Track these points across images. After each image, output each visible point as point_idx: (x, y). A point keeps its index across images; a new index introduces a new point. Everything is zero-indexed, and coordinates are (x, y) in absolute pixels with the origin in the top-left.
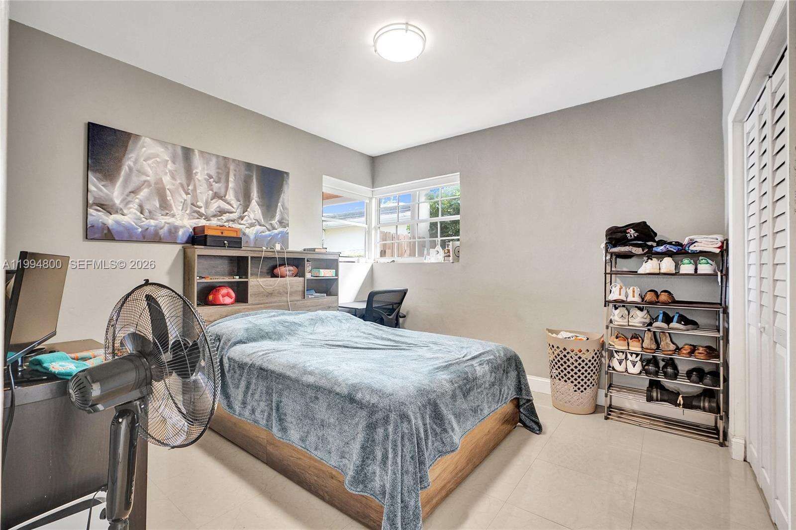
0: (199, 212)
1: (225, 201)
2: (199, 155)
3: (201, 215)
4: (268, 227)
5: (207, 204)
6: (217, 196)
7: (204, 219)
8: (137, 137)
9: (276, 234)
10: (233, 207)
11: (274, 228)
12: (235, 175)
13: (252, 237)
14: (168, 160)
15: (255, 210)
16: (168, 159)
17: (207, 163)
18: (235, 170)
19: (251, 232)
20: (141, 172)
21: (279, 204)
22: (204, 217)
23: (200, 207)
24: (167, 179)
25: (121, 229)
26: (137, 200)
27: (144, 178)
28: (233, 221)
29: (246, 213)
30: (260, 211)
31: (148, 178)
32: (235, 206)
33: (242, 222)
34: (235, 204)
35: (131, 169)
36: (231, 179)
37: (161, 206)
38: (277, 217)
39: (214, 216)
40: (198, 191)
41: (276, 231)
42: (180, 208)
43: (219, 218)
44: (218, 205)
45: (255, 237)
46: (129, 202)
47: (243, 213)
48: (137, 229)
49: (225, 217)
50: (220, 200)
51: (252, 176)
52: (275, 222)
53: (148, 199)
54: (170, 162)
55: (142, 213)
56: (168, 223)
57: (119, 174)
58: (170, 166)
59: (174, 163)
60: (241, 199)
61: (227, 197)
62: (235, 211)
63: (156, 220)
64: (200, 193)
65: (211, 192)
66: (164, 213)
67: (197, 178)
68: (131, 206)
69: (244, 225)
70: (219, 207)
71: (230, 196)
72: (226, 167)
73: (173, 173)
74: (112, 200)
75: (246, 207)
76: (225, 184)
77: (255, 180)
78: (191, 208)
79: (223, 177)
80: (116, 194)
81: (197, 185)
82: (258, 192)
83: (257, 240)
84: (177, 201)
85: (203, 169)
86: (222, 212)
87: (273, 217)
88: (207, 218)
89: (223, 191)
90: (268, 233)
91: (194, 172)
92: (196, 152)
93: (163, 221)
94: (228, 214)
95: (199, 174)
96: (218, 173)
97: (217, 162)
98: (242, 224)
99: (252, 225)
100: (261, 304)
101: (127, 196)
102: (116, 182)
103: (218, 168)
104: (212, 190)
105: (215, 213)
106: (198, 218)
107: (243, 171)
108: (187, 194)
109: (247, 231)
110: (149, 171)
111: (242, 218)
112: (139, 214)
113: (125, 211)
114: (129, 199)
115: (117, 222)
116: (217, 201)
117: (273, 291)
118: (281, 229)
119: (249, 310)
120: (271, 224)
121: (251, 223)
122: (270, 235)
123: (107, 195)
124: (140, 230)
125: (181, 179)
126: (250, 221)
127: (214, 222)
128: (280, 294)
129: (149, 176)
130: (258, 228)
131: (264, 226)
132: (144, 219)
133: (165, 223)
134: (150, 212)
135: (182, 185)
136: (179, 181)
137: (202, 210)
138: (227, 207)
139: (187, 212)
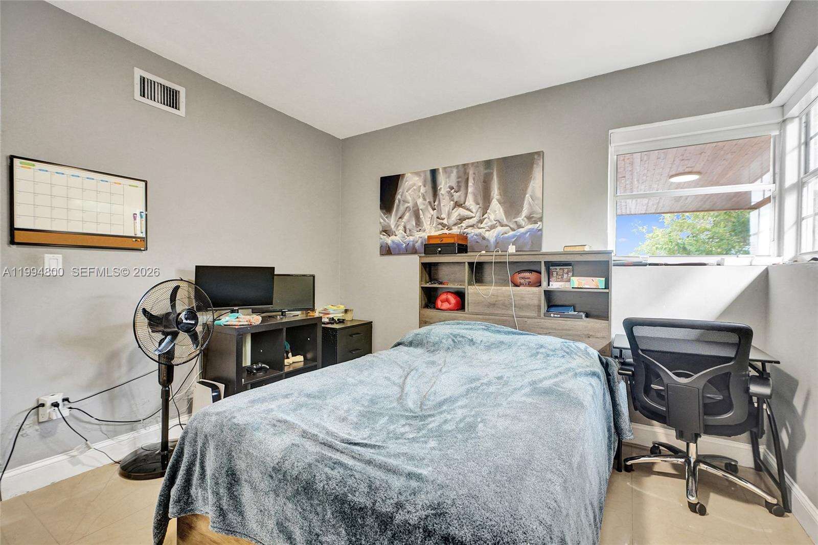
0: (443, 223)
1: (464, 208)
2: (443, 172)
3: (444, 226)
4: (511, 226)
5: (449, 215)
6: (458, 205)
7: (447, 229)
8: (403, 175)
9: (523, 233)
10: (472, 212)
11: (520, 227)
12: (474, 179)
13: (492, 240)
14: (421, 186)
15: (496, 210)
16: (421, 184)
17: (449, 177)
18: (474, 174)
19: (491, 236)
20: (405, 201)
21: (527, 196)
22: (446, 228)
23: (443, 219)
24: (420, 201)
25: (395, 246)
26: (403, 223)
27: (407, 205)
28: (472, 226)
29: (486, 216)
30: (501, 210)
31: (409, 205)
32: (474, 211)
33: (482, 226)
34: (474, 207)
35: (399, 202)
36: (470, 184)
37: (416, 224)
38: (525, 212)
39: (455, 225)
40: (442, 205)
41: (522, 230)
42: (429, 223)
43: (460, 226)
44: (457, 215)
45: (496, 240)
46: (399, 226)
47: (483, 216)
48: (402, 245)
49: (464, 224)
50: (461, 208)
51: (492, 173)
52: (521, 219)
53: (409, 221)
54: (422, 186)
55: (405, 232)
56: (421, 238)
57: (394, 207)
58: (423, 190)
59: (425, 187)
60: (481, 202)
61: (466, 203)
62: (474, 215)
63: (414, 236)
64: (444, 206)
65: (452, 202)
66: (418, 229)
67: (441, 194)
68: (399, 228)
69: (484, 228)
70: (459, 215)
71: (470, 202)
72: (466, 174)
73: (424, 195)
74: (390, 226)
75: (485, 210)
76: (465, 191)
77: (495, 177)
78: (437, 221)
79: (463, 185)
80: (392, 221)
81: (441, 199)
82: (499, 189)
83: (498, 243)
84: (427, 216)
85: (446, 183)
86: (462, 219)
87: (518, 213)
88: (449, 228)
89: (462, 199)
90: (511, 233)
91: (439, 188)
92: (441, 171)
93: (418, 236)
94: (467, 220)
95: (443, 189)
96: (458, 182)
97: (458, 172)
98: (481, 228)
99: (492, 227)
100: (481, 315)
101: (398, 221)
102: (392, 213)
103: (458, 178)
104: (453, 201)
105: (456, 222)
106: (442, 229)
107: (482, 170)
108: (434, 209)
109: (487, 235)
110: (409, 198)
111: (481, 221)
112: (404, 233)
113: (397, 233)
114: (398, 223)
115: (393, 242)
116: (457, 210)
117: (496, 301)
118: (530, 226)
119: (465, 319)
120: (516, 222)
121: (492, 226)
122: (514, 236)
123: (388, 223)
124: (404, 245)
125: (430, 198)
126: (490, 224)
127: (455, 230)
128: (506, 306)
129: (409, 203)
130: (500, 229)
131: (507, 226)
132: (406, 237)
133: (419, 237)
134: (410, 231)
135: (430, 203)
136: (428, 201)
137: (445, 222)
138: (467, 213)
139: (434, 225)
